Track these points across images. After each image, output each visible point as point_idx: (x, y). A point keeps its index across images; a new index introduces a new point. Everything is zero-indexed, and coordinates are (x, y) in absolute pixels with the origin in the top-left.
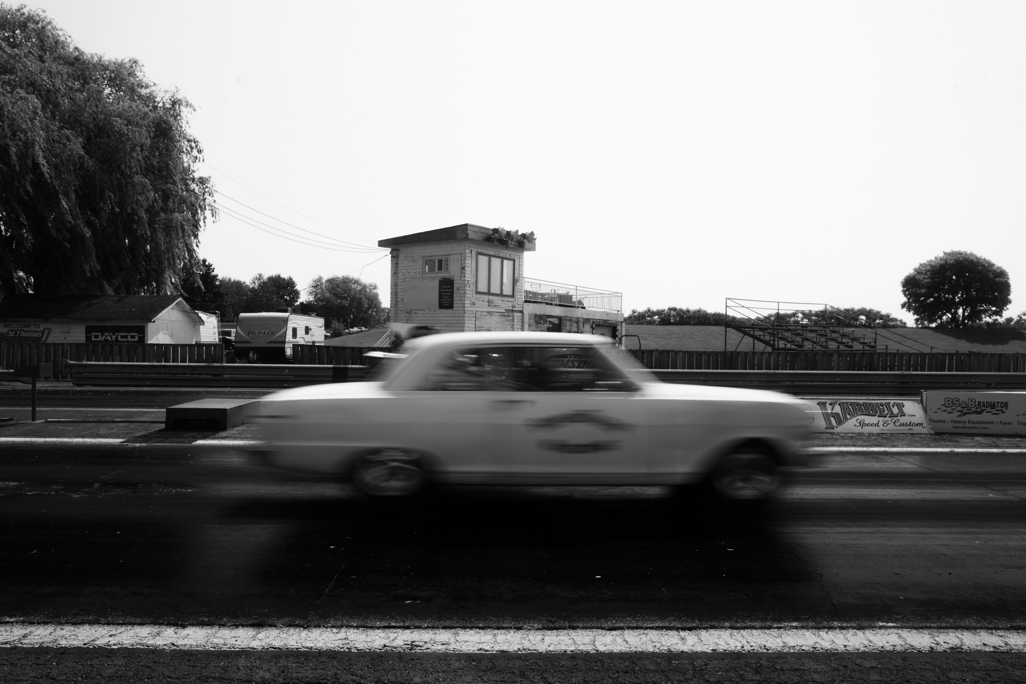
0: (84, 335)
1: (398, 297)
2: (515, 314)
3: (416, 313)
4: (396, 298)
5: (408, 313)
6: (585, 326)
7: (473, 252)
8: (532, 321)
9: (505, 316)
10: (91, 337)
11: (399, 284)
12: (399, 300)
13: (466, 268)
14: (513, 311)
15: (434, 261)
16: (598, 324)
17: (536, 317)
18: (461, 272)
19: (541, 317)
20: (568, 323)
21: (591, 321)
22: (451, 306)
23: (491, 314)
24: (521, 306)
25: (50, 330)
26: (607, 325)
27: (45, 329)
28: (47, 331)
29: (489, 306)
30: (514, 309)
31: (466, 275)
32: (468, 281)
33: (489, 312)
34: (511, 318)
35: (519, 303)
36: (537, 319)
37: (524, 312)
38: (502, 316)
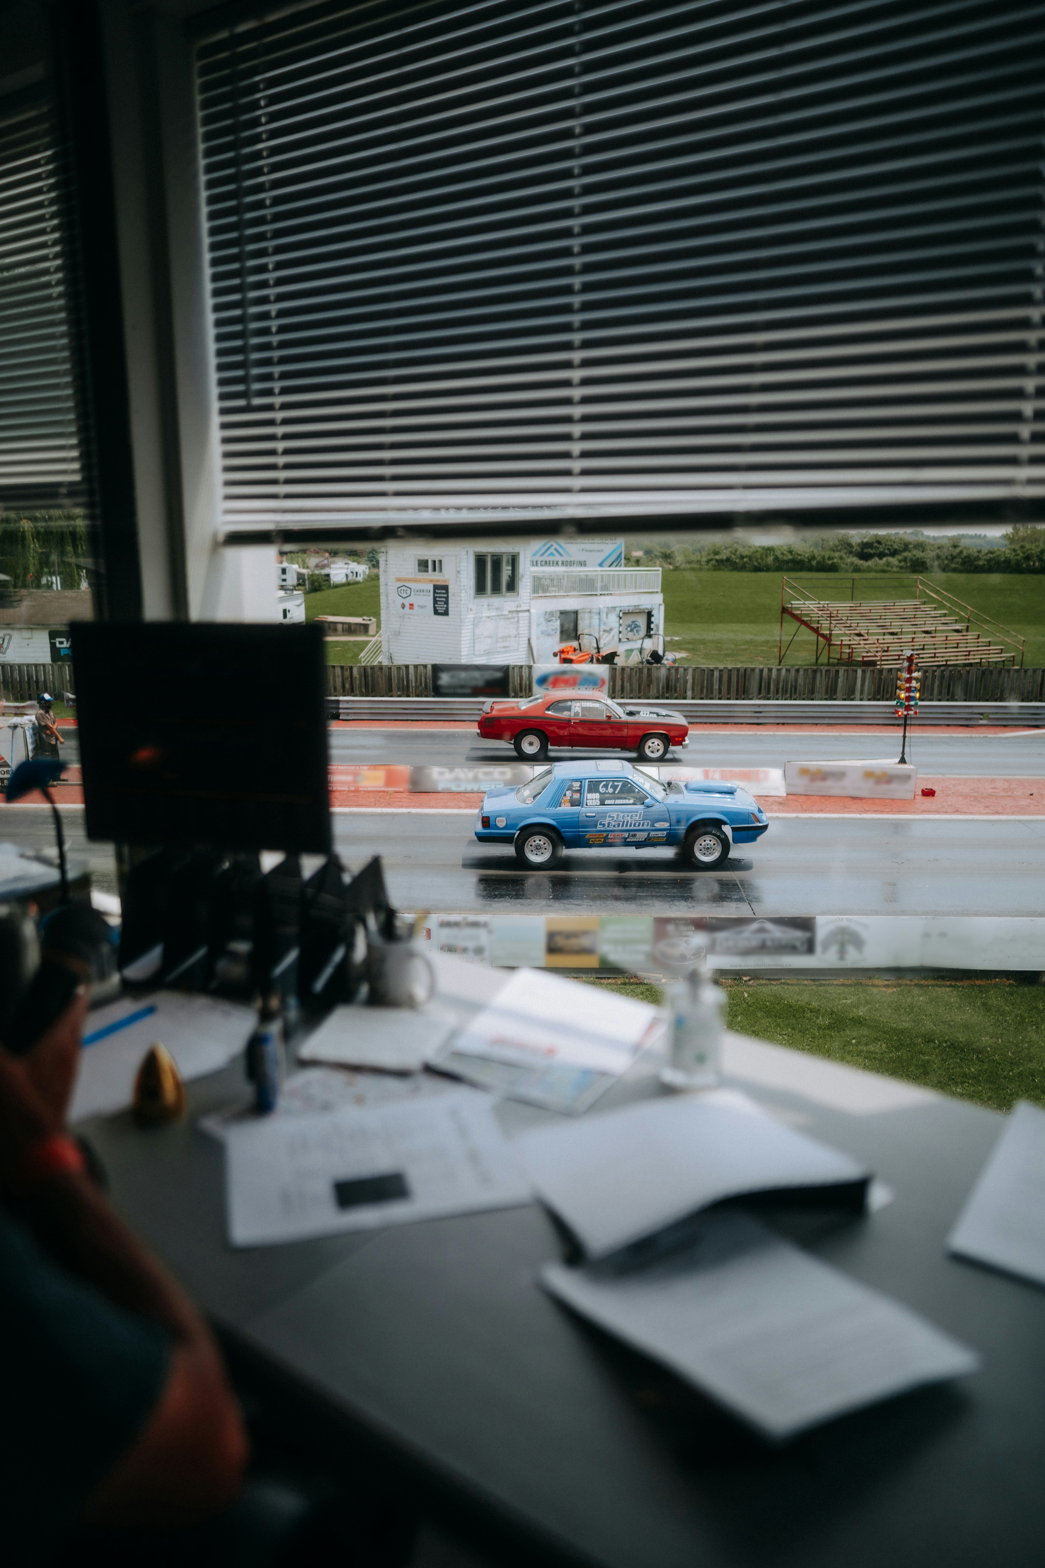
0: (48, 641)
1: (389, 598)
2: (521, 614)
3: (409, 618)
4: (387, 600)
5: (401, 617)
6: (609, 616)
7: (469, 553)
8: (542, 620)
9: (508, 619)
10: (55, 643)
11: (389, 584)
12: (390, 602)
13: (462, 572)
14: (518, 611)
15: (427, 561)
16: (627, 611)
17: (546, 614)
18: (457, 577)
19: (553, 614)
20: (587, 616)
21: (618, 610)
22: (446, 613)
23: (492, 619)
24: (528, 605)
25: (11, 636)
26: (638, 611)
27: (5, 635)
28: (7, 638)
29: (489, 609)
30: (519, 609)
31: (462, 580)
32: (464, 586)
33: (489, 617)
34: (516, 620)
35: (525, 601)
36: (547, 617)
37: (532, 611)
38: (505, 619)
